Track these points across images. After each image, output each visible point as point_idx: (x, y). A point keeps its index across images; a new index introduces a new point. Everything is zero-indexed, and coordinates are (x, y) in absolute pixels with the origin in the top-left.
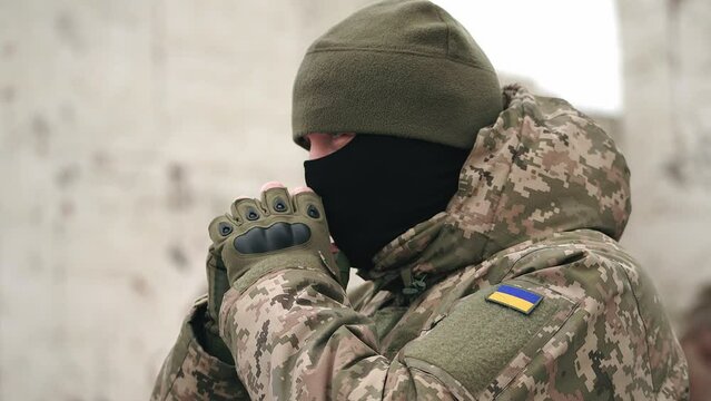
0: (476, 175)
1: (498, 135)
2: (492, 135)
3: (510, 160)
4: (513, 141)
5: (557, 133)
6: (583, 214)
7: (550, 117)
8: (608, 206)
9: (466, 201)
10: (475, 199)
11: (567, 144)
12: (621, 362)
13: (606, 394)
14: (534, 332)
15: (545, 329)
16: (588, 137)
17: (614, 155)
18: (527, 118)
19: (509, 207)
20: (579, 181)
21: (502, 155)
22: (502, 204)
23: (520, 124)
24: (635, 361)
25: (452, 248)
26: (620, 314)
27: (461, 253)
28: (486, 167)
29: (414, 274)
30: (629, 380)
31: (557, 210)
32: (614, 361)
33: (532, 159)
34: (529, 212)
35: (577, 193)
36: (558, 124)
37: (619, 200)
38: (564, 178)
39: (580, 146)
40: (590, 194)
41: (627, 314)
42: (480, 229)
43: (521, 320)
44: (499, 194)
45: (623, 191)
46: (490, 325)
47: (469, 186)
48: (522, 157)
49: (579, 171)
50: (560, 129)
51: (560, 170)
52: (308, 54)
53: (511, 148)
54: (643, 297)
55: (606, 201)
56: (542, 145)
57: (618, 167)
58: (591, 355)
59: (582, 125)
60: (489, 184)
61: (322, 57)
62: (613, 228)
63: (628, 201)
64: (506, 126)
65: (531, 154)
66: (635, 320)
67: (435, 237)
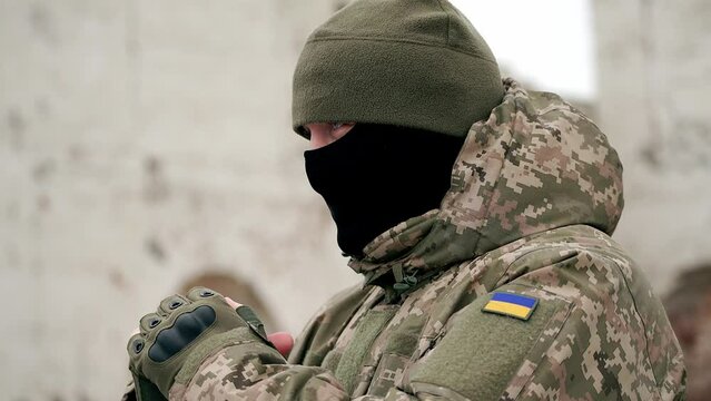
0: (468, 171)
1: (491, 130)
2: (484, 131)
3: (503, 156)
4: (506, 137)
5: (549, 129)
6: (576, 209)
7: (542, 112)
8: (601, 201)
9: (459, 196)
10: (467, 195)
11: (559, 139)
12: (624, 360)
13: (614, 393)
14: (535, 337)
15: (546, 333)
16: (579, 132)
17: (606, 150)
18: (520, 113)
19: (501, 203)
20: (572, 177)
21: (495, 151)
22: (495, 200)
23: (513, 120)
24: (637, 357)
25: (444, 244)
26: (618, 312)
27: (454, 249)
28: (479, 163)
29: (405, 269)
30: (633, 377)
31: (550, 206)
32: (618, 360)
33: (524, 154)
34: (522, 207)
35: (570, 188)
36: (551, 120)
37: (612, 195)
38: (556, 174)
39: (573, 142)
40: (583, 189)
41: (625, 311)
42: (473, 225)
43: (520, 327)
44: (492, 189)
45: (615, 187)
46: (491, 336)
47: (461, 182)
48: (514, 153)
49: (571, 166)
50: (552, 125)
51: (552, 166)
52: (308, 43)
53: (503, 143)
54: (639, 292)
55: (599, 197)
56: (535, 140)
57: (609, 162)
58: (596, 356)
59: (575, 120)
60: (482, 180)
61: (322, 46)
62: (605, 224)
63: (621, 196)
64: (499, 121)
65: (523, 150)
66: (633, 317)
67: (426, 232)
